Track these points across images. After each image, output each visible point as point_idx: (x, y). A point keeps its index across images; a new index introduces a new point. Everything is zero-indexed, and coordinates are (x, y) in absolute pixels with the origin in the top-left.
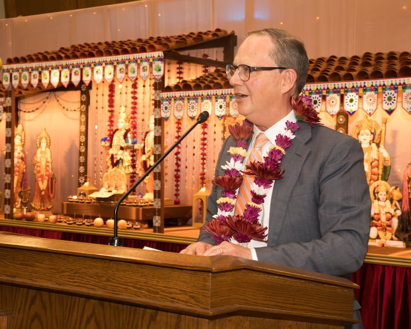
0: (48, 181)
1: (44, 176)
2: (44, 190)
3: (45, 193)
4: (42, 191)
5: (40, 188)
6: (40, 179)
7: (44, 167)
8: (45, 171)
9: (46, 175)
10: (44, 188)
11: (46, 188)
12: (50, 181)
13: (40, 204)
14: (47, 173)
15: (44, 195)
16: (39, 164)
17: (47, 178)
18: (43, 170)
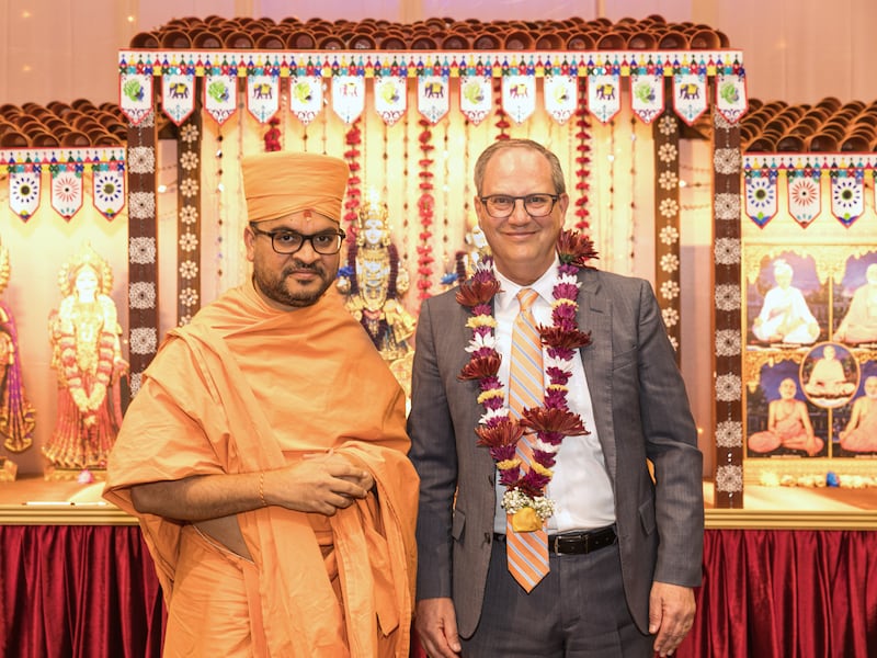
0: (110, 386)
1: (93, 372)
2: (92, 412)
3: (101, 421)
4: (85, 416)
5: (76, 408)
6: (78, 381)
7: (93, 349)
8: (96, 357)
9: (99, 370)
10: (96, 407)
11: (102, 406)
12: (117, 387)
13: (79, 451)
14: (105, 364)
15: (93, 426)
16: (70, 341)
17: (104, 377)
18: (89, 355)
